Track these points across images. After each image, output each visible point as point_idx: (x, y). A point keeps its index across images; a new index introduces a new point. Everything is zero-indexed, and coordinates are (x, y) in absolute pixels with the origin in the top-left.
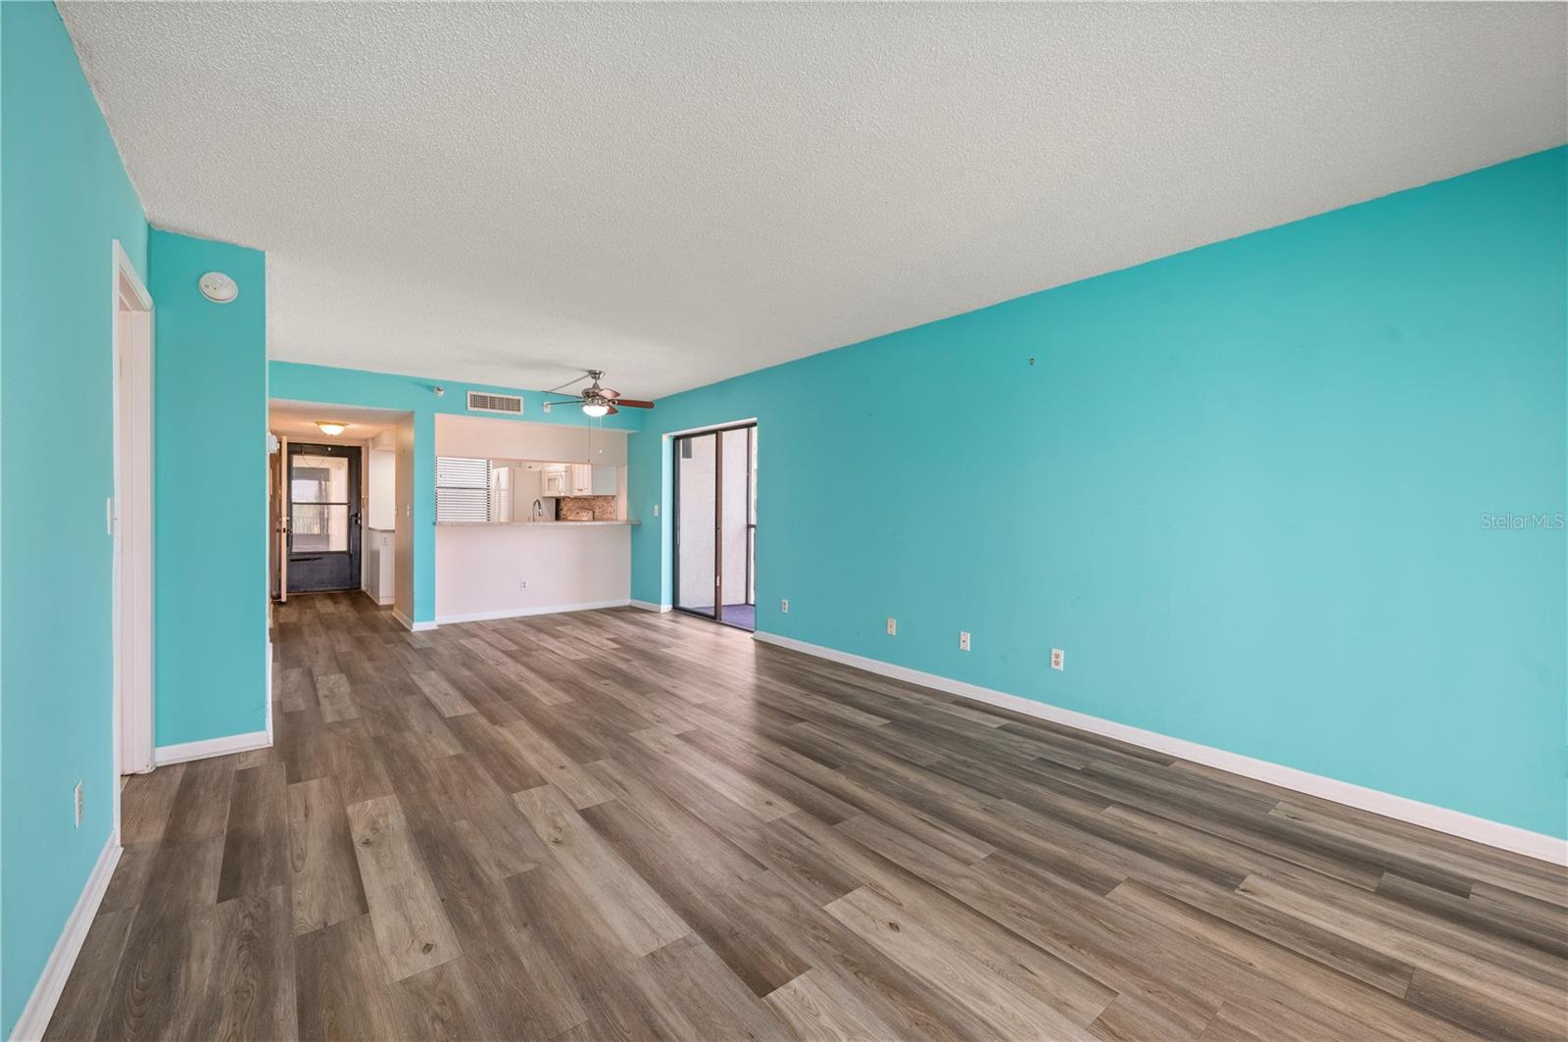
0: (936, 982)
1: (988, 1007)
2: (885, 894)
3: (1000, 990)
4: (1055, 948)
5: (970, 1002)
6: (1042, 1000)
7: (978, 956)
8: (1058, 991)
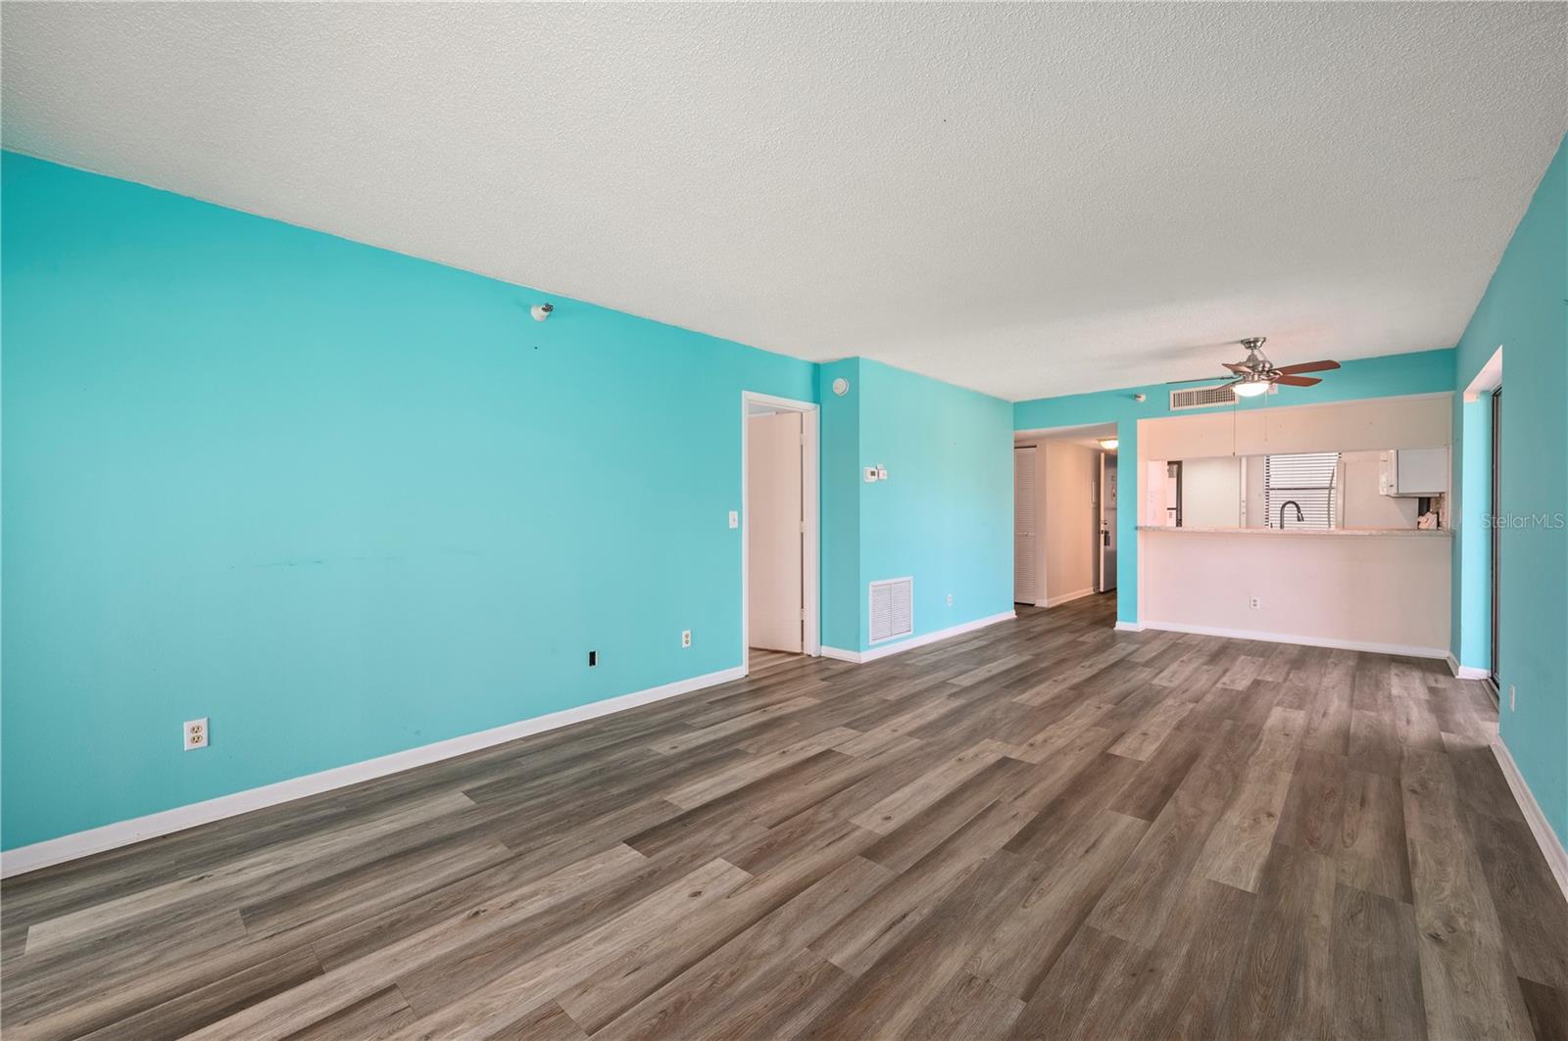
0: (626, 915)
1: (592, 942)
2: (743, 889)
3: (611, 950)
4: (661, 998)
5: (602, 931)
6: (592, 976)
7: (656, 941)
8: (602, 989)
